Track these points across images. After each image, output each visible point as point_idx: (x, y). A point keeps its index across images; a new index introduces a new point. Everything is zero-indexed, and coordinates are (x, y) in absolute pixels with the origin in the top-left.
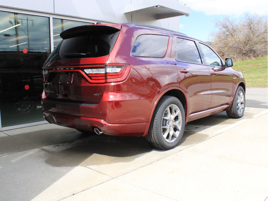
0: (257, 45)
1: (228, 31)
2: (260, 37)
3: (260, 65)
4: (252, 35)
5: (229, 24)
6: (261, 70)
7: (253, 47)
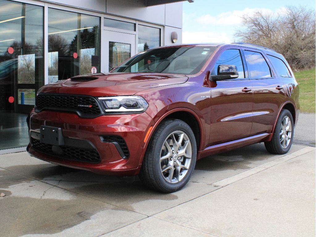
0: (302, 52)
1: (262, 30)
2: (307, 40)
3: (305, 81)
4: (295, 36)
5: (262, 20)
6: (306, 88)
7: (297, 55)
